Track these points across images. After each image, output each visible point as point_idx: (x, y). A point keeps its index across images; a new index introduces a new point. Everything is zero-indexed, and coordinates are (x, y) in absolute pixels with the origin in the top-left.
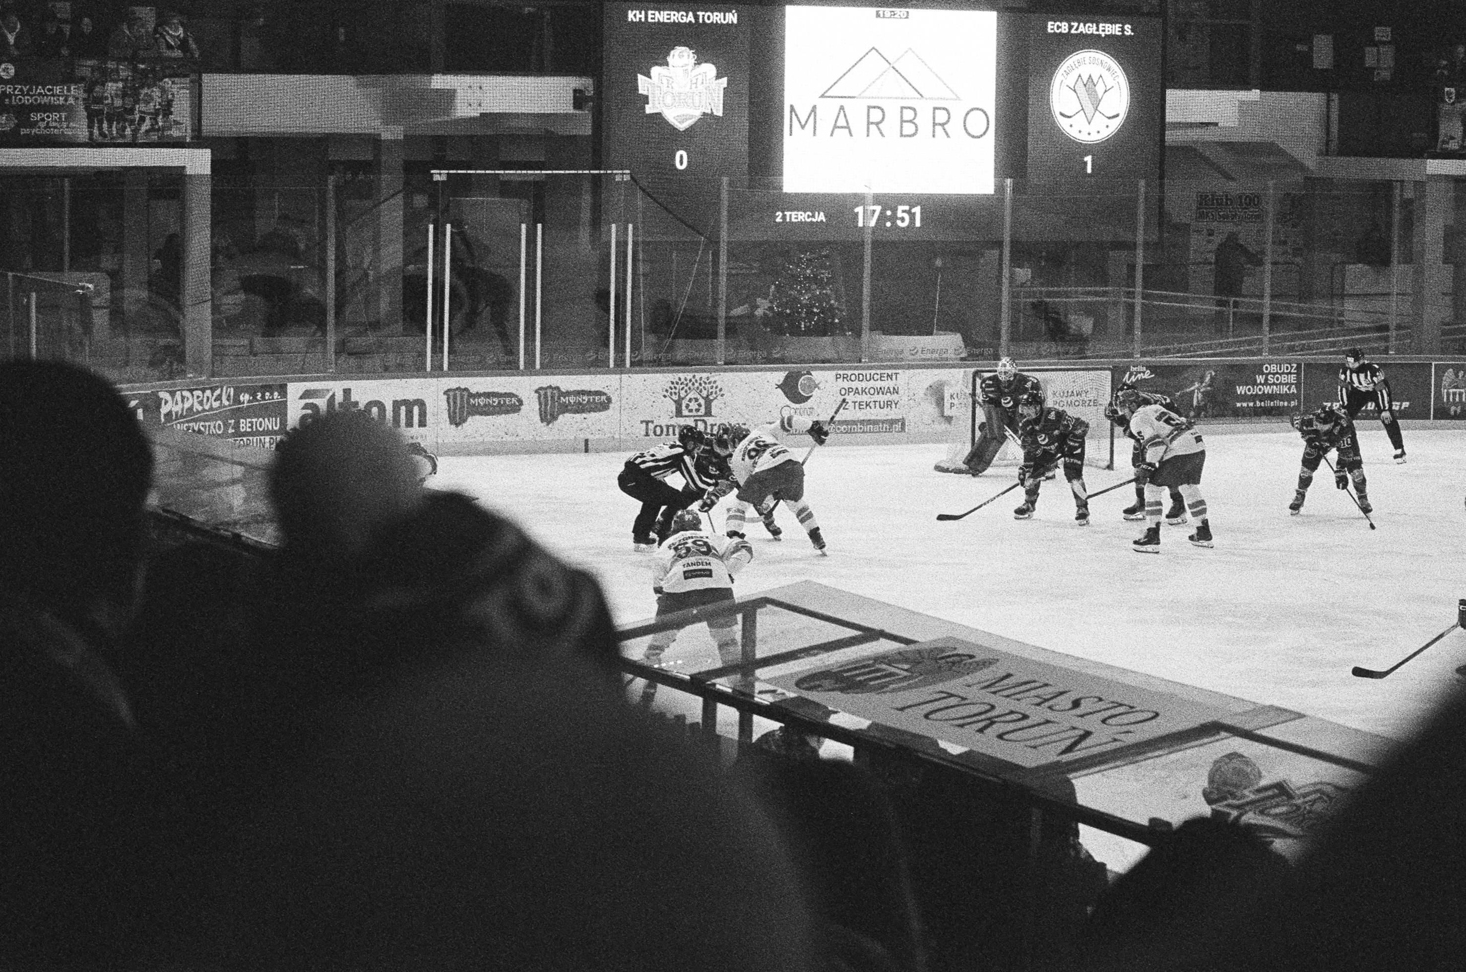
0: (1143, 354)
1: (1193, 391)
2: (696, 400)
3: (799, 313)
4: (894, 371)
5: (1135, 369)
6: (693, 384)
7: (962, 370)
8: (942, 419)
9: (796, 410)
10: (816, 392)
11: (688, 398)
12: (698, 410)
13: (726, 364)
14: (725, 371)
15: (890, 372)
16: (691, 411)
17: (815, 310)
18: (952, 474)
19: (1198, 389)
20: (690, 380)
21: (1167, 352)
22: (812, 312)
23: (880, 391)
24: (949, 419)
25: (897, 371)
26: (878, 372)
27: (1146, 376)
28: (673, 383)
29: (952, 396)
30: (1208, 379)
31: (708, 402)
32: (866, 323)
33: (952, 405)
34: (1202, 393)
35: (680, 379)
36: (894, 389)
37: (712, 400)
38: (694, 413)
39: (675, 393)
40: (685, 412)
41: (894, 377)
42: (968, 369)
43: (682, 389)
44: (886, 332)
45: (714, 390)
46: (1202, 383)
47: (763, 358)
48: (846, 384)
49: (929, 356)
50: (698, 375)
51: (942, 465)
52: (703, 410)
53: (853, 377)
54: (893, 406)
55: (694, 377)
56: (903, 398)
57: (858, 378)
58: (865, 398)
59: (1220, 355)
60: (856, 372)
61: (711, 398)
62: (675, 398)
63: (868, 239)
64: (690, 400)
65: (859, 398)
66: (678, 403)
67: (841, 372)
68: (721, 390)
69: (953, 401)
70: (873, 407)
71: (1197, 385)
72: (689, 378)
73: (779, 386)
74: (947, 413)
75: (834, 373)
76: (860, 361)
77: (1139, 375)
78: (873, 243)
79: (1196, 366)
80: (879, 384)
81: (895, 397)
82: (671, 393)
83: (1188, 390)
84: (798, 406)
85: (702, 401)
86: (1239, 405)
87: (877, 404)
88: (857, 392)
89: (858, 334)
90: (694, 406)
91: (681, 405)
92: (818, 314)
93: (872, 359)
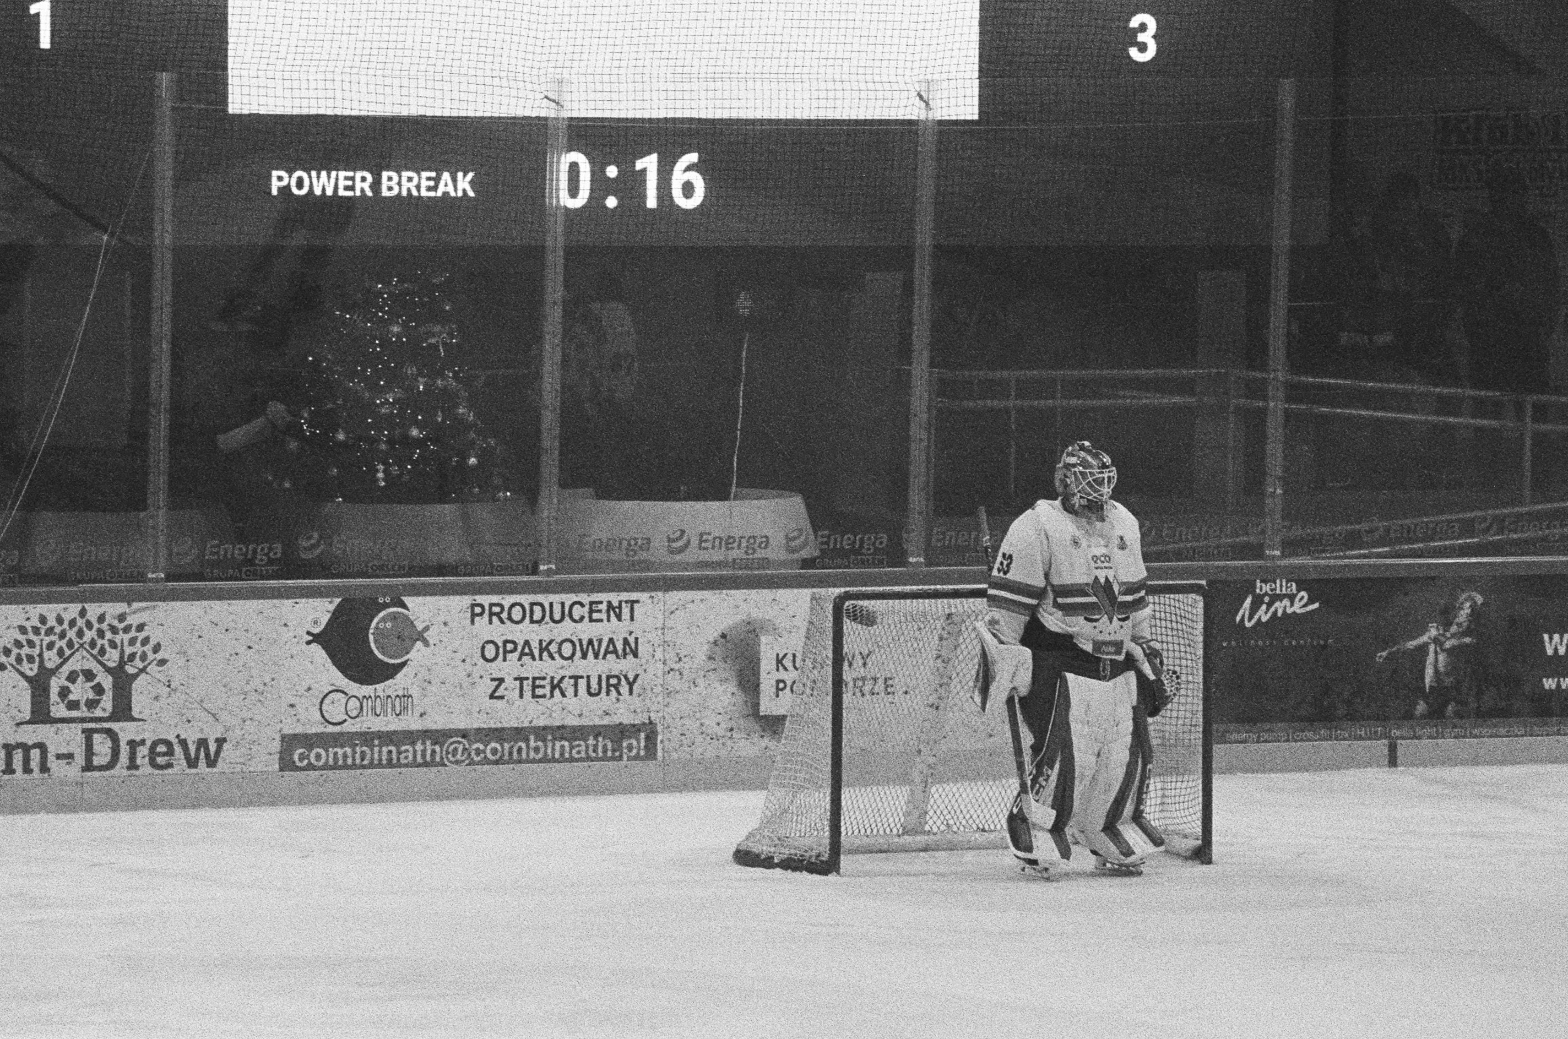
0: (1290, 547)
1: (1423, 648)
2: (89, 675)
3: (374, 441)
4: (625, 596)
5: (1267, 588)
6: (80, 634)
7: (806, 593)
8: (752, 724)
9: (362, 700)
10: (418, 653)
11: (66, 670)
12: (92, 704)
13: (169, 578)
14: (174, 596)
15: (615, 598)
16: (73, 705)
17: (415, 432)
18: (778, 871)
19: (1436, 640)
20: (72, 623)
21: (1352, 541)
22: (406, 436)
23: (588, 648)
24: (773, 725)
25: (634, 596)
26: (585, 598)
27: (1297, 608)
28: (23, 630)
29: (779, 661)
30: (1463, 615)
31: (123, 683)
32: (550, 466)
33: (780, 686)
34: (1450, 652)
35: (43, 620)
36: (626, 642)
37: (135, 676)
38: (83, 712)
39: (30, 659)
40: (59, 710)
41: (626, 611)
42: (822, 591)
43: (51, 646)
44: (606, 493)
45: (138, 648)
46: (1447, 625)
47: (271, 562)
48: (498, 631)
49: (717, 555)
50: (93, 610)
51: (756, 849)
52: (107, 703)
53: (517, 613)
54: (624, 689)
55: (83, 613)
56: (651, 670)
57: (528, 614)
58: (549, 668)
59: (1496, 549)
60: (525, 599)
61: (130, 670)
62: (31, 670)
63: (556, 240)
64: (72, 677)
65: (532, 668)
66: (39, 685)
67: (485, 600)
68: (157, 649)
69: (782, 675)
70: (570, 691)
71: (1433, 632)
72: (67, 617)
73: (316, 638)
74: (768, 706)
75: (466, 600)
76: (535, 571)
77: (1279, 606)
78: (569, 252)
79: (1430, 579)
80: (586, 631)
81: (627, 665)
82: (19, 660)
83: (1412, 644)
84: (367, 690)
85: (107, 682)
86: (1549, 684)
87: (582, 683)
88: (526, 651)
89: (532, 496)
90: (81, 691)
91: (46, 690)
92: (420, 443)
93: (567, 561)
